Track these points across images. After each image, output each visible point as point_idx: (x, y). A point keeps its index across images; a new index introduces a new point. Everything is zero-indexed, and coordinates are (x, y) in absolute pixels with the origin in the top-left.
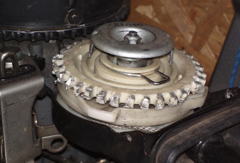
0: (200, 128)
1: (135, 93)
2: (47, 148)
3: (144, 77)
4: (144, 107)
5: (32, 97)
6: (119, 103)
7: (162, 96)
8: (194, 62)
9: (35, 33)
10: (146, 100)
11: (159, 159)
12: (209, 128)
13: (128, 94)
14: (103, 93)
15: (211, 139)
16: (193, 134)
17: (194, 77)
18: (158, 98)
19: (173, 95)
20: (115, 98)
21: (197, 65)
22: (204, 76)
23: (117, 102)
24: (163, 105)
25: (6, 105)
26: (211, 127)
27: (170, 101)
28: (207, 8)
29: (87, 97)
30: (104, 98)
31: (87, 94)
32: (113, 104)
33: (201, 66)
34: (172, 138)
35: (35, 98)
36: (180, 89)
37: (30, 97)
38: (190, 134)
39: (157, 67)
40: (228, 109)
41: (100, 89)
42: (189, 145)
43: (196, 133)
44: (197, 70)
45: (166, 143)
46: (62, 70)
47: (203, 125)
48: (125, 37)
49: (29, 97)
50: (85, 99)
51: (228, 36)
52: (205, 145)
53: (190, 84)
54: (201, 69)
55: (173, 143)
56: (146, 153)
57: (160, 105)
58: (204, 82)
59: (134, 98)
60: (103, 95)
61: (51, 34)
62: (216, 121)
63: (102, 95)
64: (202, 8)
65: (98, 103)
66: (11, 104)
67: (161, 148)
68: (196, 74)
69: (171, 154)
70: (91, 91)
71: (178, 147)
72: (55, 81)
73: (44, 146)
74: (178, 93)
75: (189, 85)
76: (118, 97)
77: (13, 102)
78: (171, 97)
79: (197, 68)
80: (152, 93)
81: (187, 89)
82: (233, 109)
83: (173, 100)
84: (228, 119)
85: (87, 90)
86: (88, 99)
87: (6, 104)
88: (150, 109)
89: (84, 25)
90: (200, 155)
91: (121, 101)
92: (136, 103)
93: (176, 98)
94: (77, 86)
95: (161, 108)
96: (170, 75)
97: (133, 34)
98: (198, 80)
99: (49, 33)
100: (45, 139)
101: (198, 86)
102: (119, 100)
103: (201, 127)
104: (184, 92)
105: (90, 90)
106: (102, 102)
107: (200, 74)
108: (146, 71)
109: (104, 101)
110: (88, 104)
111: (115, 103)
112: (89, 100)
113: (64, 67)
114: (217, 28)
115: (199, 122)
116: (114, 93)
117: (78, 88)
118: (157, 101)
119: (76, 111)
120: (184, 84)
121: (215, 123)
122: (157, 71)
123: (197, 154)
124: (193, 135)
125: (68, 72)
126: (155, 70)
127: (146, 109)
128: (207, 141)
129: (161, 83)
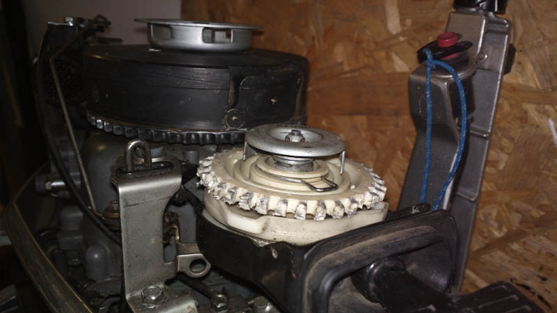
0: (371, 245)
1: (289, 197)
2: (184, 270)
3: (307, 184)
4: (299, 215)
5: (164, 199)
6: (267, 208)
7: (324, 204)
8: (373, 174)
9: (187, 134)
10: (302, 206)
11: (309, 283)
12: (384, 247)
13: (279, 198)
14: (249, 195)
15: (387, 263)
16: (361, 252)
17: (370, 188)
18: (319, 205)
19: (338, 204)
20: (262, 202)
21: (376, 178)
22: (385, 189)
23: (265, 206)
24: (325, 216)
25: (127, 205)
26: (387, 246)
27: (334, 210)
28: (388, 133)
29: (229, 200)
30: (248, 202)
31: (229, 196)
32: (260, 210)
33: (381, 179)
34: (329, 256)
35: (167, 200)
36: (349, 197)
37: (161, 199)
38: (356, 252)
39: (323, 174)
40: (412, 227)
41: (245, 191)
42: (354, 267)
43: (365, 252)
44: (374, 181)
45: (320, 261)
46: (207, 170)
47: (376, 243)
48: (287, 137)
49: (158, 198)
50: (227, 203)
51: (411, 161)
52: (378, 272)
53: (363, 194)
54: (381, 182)
55: (330, 261)
56: (294, 275)
57: (320, 214)
58: (382, 195)
59: (286, 202)
60: (247, 198)
61: (208, 136)
62: (395, 239)
63: (245, 197)
64: (383, 132)
65: (241, 209)
66: (134, 205)
67: (314, 267)
68: (373, 185)
69: (327, 276)
70: (234, 193)
71: (337, 267)
72: (197, 184)
73: (180, 268)
74: (346, 202)
75: (362, 196)
76: (266, 200)
77: (137, 202)
78: (336, 206)
79: (375, 180)
80: (310, 199)
81: (358, 198)
82: (420, 227)
83: (338, 209)
84: (412, 238)
85: (230, 192)
86: (230, 203)
87: (127, 203)
88: (307, 221)
89: (246, 129)
90: (372, 285)
91: (271, 207)
92: (289, 211)
93: (343, 207)
94: (218, 187)
95: (323, 219)
96: (340, 185)
97: (296, 133)
98: (375, 191)
99: (204, 135)
100: (182, 258)
101: (374, 198)
102: (267, 205)
103: (374, 245)
104: (353, 201)
105: (233, 191)
106: (247, 207)
107: (378, 186)
108: (309, 176)
109: (250, 206)
110: (231, 210)
111: (263, 208)
112: (231, 205)
113: (210, 168)
114: (399, 153)
115: (371, 238)
116: (262, 196)
117: (219, 189)
118: (316, 209)
119: (217, 221)
120: (355, 193)
121: (393, 241)
122: (324, 178)
123: (368, 283)
124: (360, 254)
125: (213, 173)
126: (321, 177)
127: (301, 219)
128: (381, 265)
129: (325, 190)
